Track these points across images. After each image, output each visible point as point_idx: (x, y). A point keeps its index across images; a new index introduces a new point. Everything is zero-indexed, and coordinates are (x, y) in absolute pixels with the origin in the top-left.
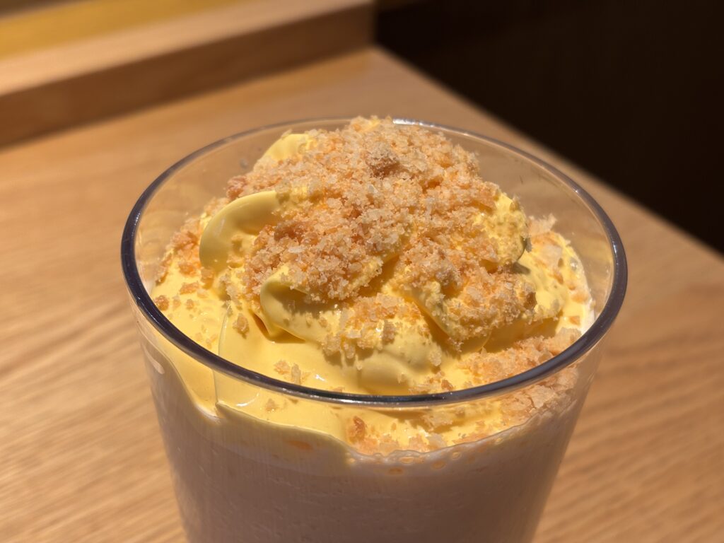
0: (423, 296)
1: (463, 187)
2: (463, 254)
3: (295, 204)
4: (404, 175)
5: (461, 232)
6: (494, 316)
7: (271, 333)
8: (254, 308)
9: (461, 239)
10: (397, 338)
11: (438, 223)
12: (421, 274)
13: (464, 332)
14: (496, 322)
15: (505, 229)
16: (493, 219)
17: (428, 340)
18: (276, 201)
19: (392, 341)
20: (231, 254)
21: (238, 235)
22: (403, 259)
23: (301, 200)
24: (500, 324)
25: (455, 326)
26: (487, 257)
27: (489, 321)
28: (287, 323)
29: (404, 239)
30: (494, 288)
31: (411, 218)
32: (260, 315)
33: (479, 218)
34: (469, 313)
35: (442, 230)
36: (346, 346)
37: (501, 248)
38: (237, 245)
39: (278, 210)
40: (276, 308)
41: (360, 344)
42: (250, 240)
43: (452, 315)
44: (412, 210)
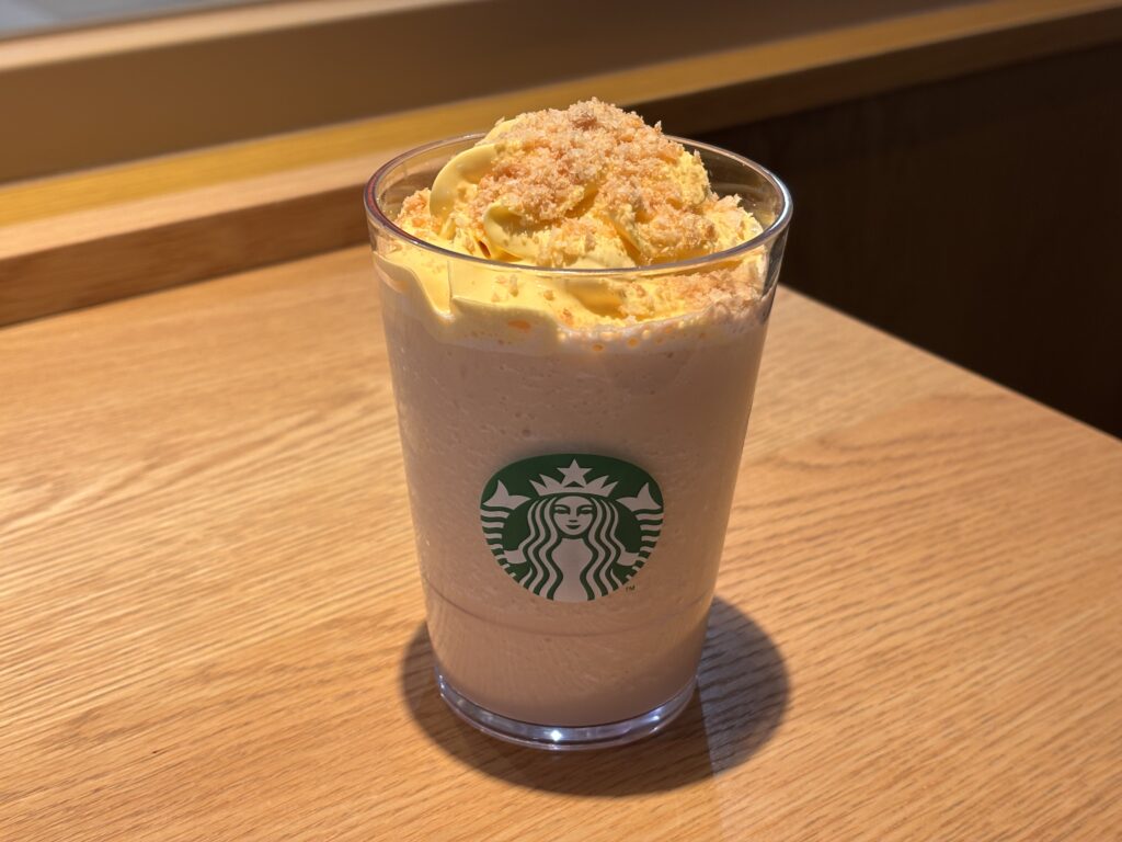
0: (618, 217)
1: (651, 143)
3: (510, 154)
4: (600, 130)
7: (493, 256)
8: (479, 234)
10: (597, 248)
12: (615, 199)
13: (654, 251)
14: (680, 244)
15: (688, 178)
16: (678, 169)
17: (624, 253)
18: (495, 152)
19: (593, 249)
20: (457, 201)
21: (463, 184)
22: (601, 191)
23: (516, 150)
24: (685, 246)
25: (646, 244)
26: (672, 196)
27: (675, 244)
28: (506, 243)
29: (602, 175)
30: (678, 219)
32: (484, 240)
33: (666, 168)
34: (658, 235)
36: (555, 254)
37: (685, 192)
38: (462, 193)
39: (497, 159)
40: (497, 231)
41: (566, 251)
42: (472, 189)
43: (643, 235)
44: (608, 153)
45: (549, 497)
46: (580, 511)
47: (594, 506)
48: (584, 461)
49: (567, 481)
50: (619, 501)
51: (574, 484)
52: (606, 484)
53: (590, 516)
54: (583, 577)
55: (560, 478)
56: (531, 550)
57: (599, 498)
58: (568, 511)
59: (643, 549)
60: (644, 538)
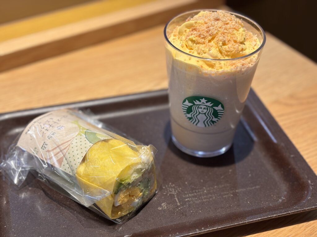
0: (218, 44)
1: (233, 25)
2: (230, 38)
3: (198, 24)
4: (220, 21)
5: (230, 34)
6: (233, 51)
7: (188, 48)
8: (186, 43)
9: (230, 35)
10: (212, 50)
11: (225, 31)
12: (219, 40)
13: (226, 53)
14: (233, 52)
15: (240, 35)
16: (238, 32)
17: (218, 52)
18: (194, 23)
19: (210, 51)
20: (184, 32)
21: (186, 29)
22: (217, 37)
23: (199, 23)
24: (234, 53)
25: (224, 51)
26: (234, 39)
27: (232, 52)
28: (191, 46)
29: (217, 33)
30: (235, 46)
31: (219, 29)
32: (187, 44)
33: (235, 32)
34: (228, 49)
35: (226, 33)
36: (201, 51)
37: (238, 38)
38: (186, 31)
39: (194, 25)
40: (190, 43)
41: (204, 51)
42: (188, 30)
43: (224, 49)
44: (220, 28)
45: (198, 105)
46: (204, 109)
47: (207, 108)
48: (206, 98)
49: (201, 102)
50: (214, 107)
51: (203, 103)
52: (211, 104)
53: (206, 110)
54: (204, 122)
55: (200, 101)
56: (193, 115)
57: (209, 106)
58: (201, 108)
59: (219, 118)
60: (219, 116)
